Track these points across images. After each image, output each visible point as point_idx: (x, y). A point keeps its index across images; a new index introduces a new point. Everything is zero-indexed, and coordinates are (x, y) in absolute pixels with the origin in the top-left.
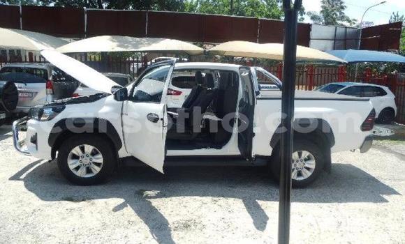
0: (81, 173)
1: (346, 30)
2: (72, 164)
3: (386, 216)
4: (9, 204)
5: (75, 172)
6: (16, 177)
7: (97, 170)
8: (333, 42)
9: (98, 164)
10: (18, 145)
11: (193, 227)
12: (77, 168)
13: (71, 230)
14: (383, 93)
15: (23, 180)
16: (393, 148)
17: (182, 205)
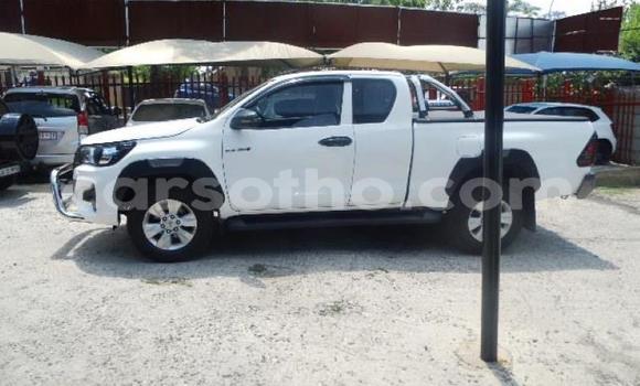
0: (164, 244)
1: (532, 23)
2: (150, 230)
3: (621, 287)
4: (63, 292)
5: (154, 243)
6: (61, 255)
7: (189, 237)
8: (513, 41)
9: (189, 229)
10: (61, 206)
11: (348, 310)
12: (157, 237)
13: (168, 321)
14: (594, 117)
15: (73, 258)
16: (614, 198)
17: (323, 283)
